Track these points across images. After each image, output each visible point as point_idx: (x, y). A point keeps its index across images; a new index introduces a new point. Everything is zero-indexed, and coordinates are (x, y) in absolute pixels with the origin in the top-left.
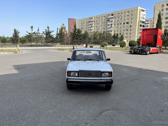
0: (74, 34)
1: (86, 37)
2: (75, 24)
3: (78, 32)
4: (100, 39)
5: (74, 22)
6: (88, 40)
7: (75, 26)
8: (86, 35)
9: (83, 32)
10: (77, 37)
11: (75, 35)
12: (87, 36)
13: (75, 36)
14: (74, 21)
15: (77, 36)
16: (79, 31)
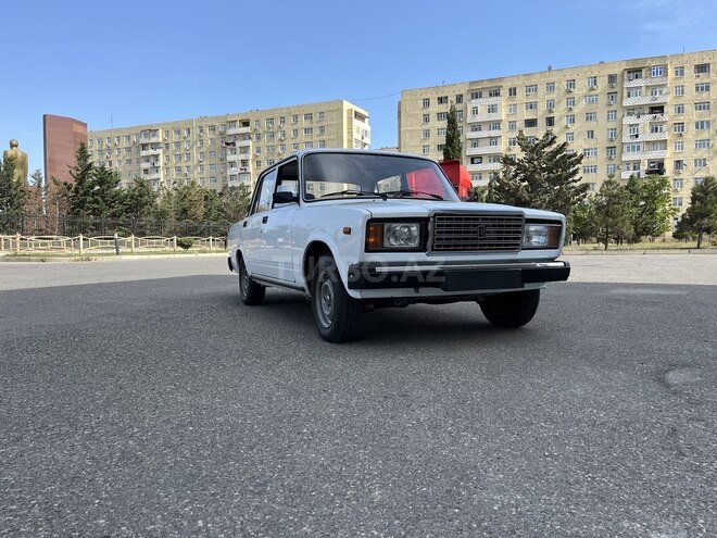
0: (81, 192)
1: (142, 206)
2: (83, 145)
3: (101, 182)
4: (206, 215)
5: (75, 133)
6: (151, 218)
7: (83, 154)
8: (141, 196)
9: (124, 185)
10: (96, 206)
11: (86, 193)
12: (146, 204)
13: (83, 202)
14: (77, 128)
15: (96, 202)
16: (106, 178)
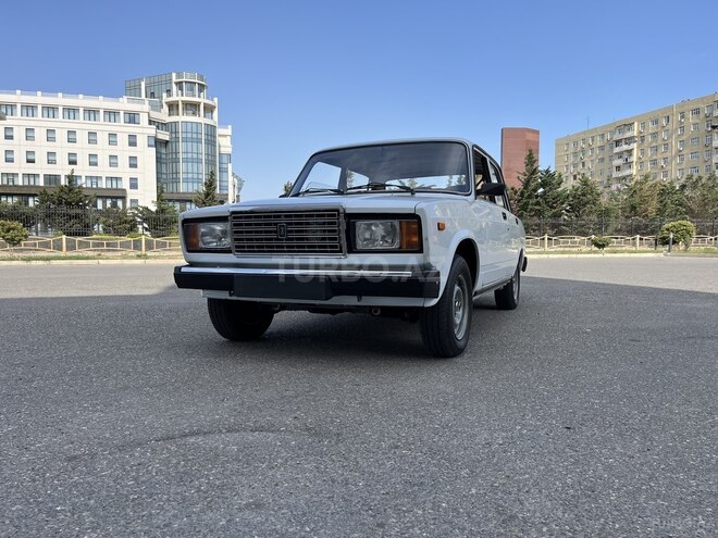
0: (526, 195)
1: (584, 205)
2: (531, 151)
3: (543, 185)
4: (660, 212)
5: (528, 141)
6: (594, 217)
7: (531, 160)
8: (584, 195)
9: (569, 185)
10: (537, 207)
11: (530, 197)
12: (588, 203)
13: (527, 204)
14: (530, 136)
15: (538, 203)
16: (549, 181)
